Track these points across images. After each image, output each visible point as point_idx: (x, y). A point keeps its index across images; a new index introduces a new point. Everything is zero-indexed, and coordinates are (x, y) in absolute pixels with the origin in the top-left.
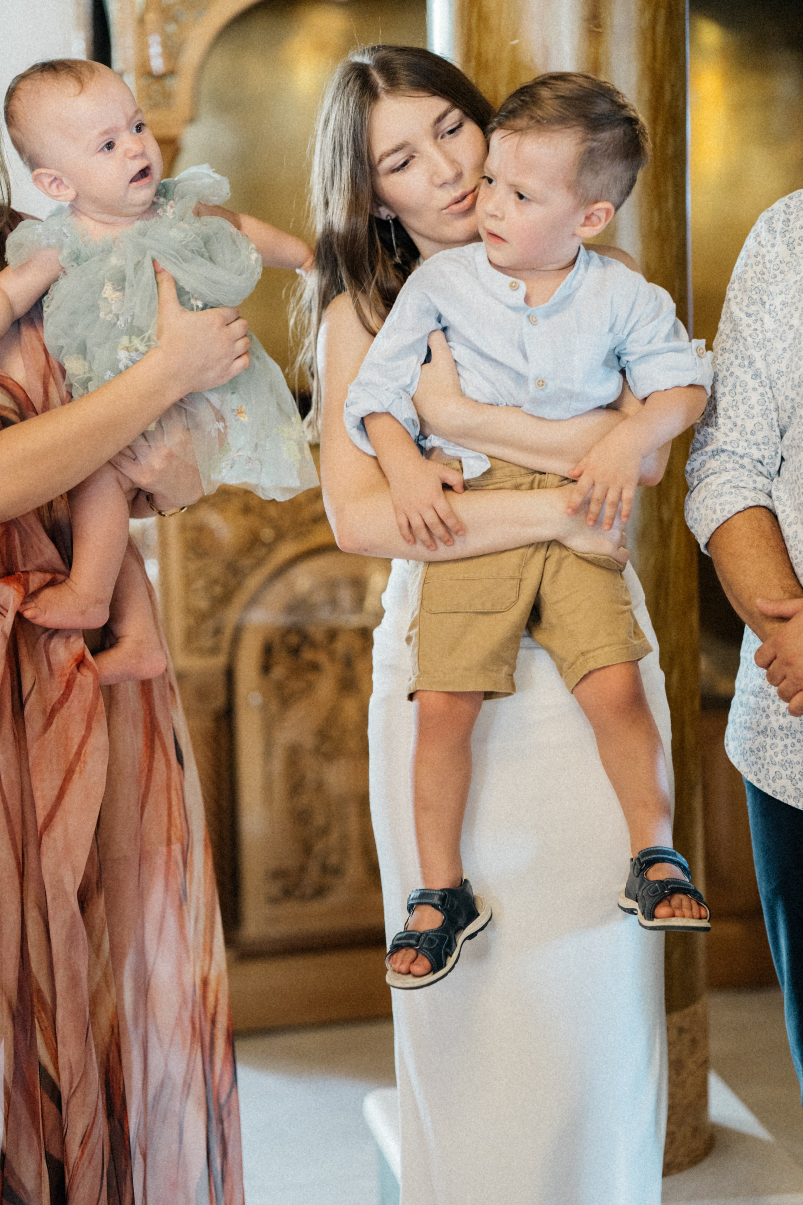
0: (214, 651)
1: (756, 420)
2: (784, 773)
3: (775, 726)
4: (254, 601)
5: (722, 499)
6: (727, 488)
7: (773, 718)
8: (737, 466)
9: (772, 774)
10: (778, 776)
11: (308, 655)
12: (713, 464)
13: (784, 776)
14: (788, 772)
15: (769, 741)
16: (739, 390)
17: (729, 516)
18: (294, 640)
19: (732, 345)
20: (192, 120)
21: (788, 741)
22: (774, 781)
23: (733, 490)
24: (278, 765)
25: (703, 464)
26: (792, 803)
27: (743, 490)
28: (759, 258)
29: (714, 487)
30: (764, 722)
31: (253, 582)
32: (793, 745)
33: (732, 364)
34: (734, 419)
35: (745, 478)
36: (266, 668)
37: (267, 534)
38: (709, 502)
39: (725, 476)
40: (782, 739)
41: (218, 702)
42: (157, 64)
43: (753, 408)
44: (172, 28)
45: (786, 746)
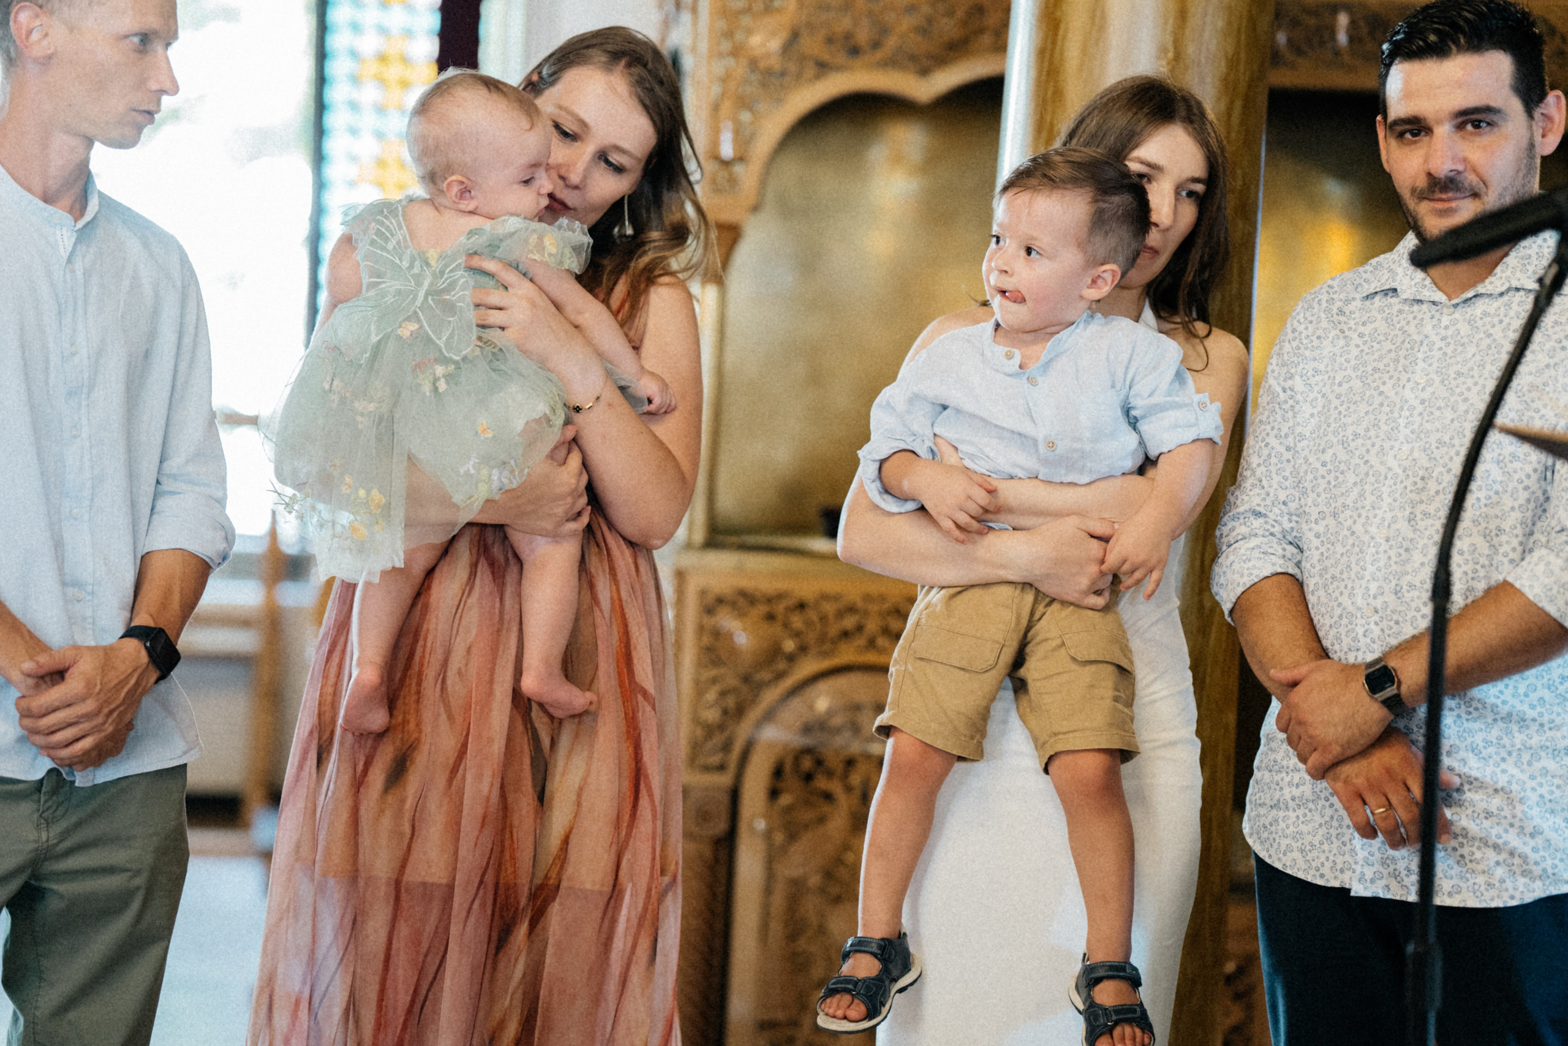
0: (721, 768)
1: (1288, 492)
2: (1294, 845)
3: (1288, 797)
4: (769, 716)
5: (1250, 564)
6: (1256, 553)
7: (1286, 791)
8: (1267, 533)
9: (1283, 847)
10: (1289, 849)
11: (821, 783)
12: (1242, 530)
13: (1295, 849)
14: (1299, 844)
15: (1281, 814)
16: (1274, 460)
17: (1256, 580)
18: (807, 764)
19: (1269, 417)
20: (756, 208)
21: (1300, 812)
22: (1285, 854)
23: (1262, 556)
24: (778, 900)
25: (1233, 529)
26: (1301, 875)
27: (1272, 557)
28: (1297, 334)
29: (1243, 551)
30: (1277, 795)
31: (770, 696)
32: (1305, 815)
33: (1268, 434)
34: (1267, 489)
35: (1275, 546)
36: (774, 793)
37: (789, 645)
38: (1236, 566)
39: (1254, 542)
40: (1294, 810)
41: (720, 826)
42: (727, 150)
43: (1286, 480)
44: (745, 116)
45: (1298, 817)
